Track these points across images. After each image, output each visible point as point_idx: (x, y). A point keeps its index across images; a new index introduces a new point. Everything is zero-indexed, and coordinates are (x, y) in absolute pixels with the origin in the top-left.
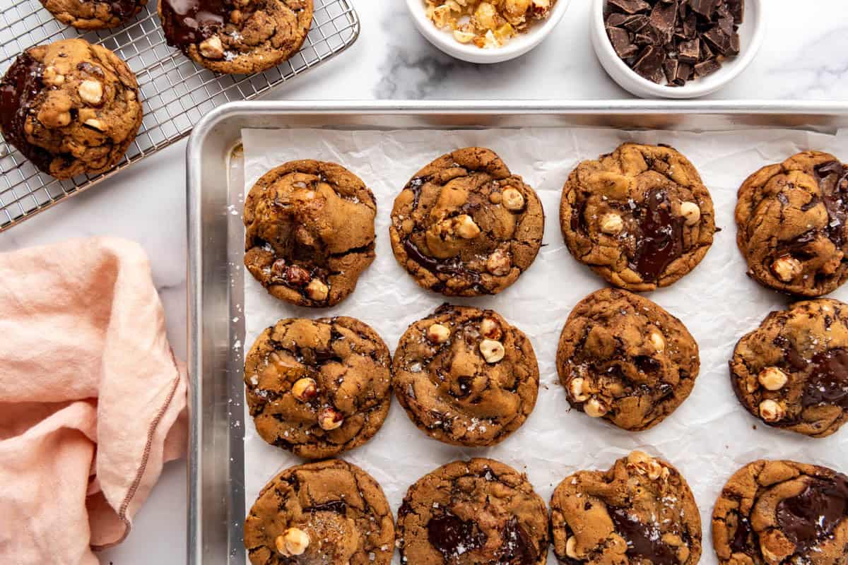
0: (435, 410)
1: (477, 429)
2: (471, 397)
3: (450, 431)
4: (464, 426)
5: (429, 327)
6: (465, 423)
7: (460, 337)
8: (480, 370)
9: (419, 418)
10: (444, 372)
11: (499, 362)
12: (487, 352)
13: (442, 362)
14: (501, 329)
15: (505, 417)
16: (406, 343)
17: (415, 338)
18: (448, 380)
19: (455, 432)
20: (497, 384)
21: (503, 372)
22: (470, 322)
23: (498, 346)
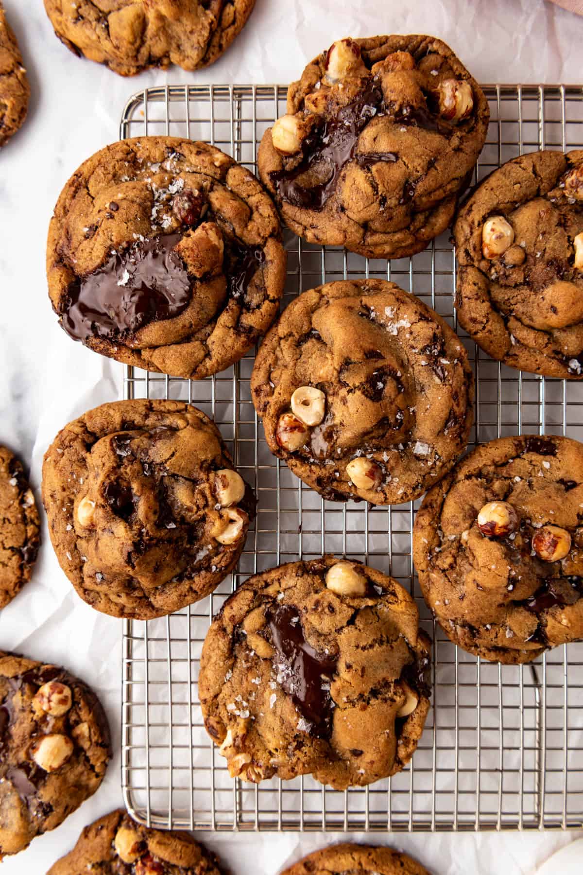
0: (437, 380)
1: (396, 318)
2: (380, 364)
3: (435, 339)
4: (411, 333)
5: (370, 490)
6: (408, 336)
7: (339, 451)
8: (343, 392)
9: (464, 384)
10: (392, 421)
11: (309, 384)
12: (317, 406)
13: (383, 436)
14: (277, 424)
15: (351, 308)
16: (414, 489)
17: (398, 488)
18: (393, 406)
19: (430, 333)
20: (333, 359)
21: (314, 368)
22: (312, 460)
23: (296, 404)
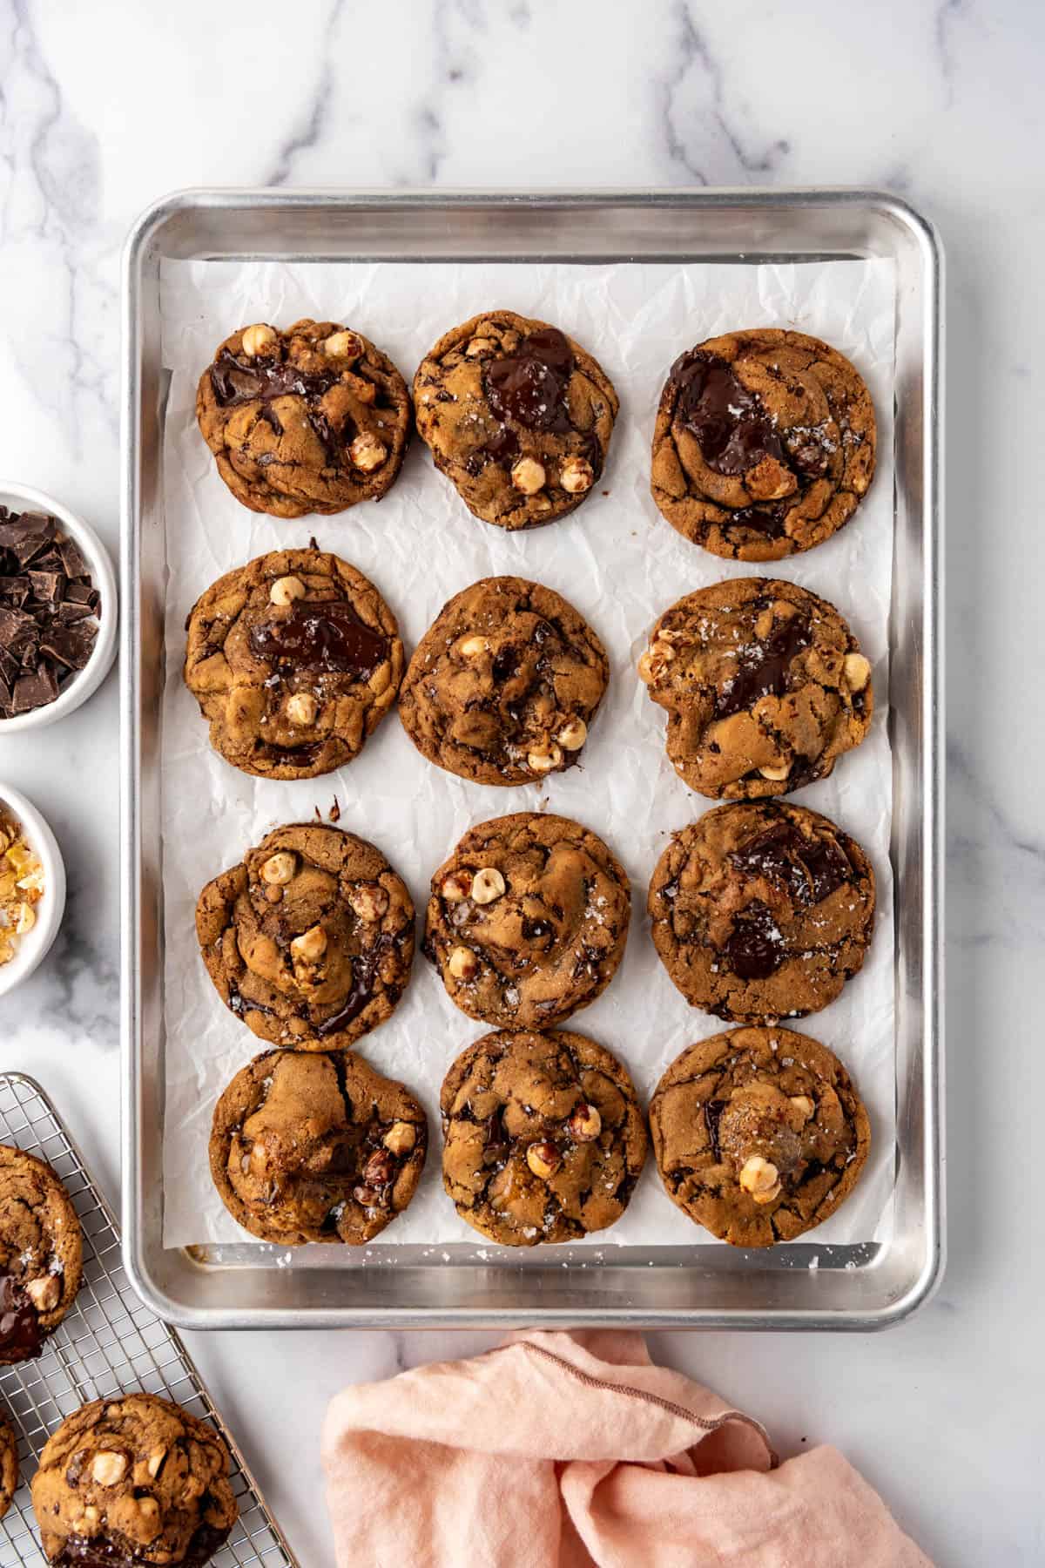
0: (571, 974)
1: (600, 910)
2: (553, 920)
3: (602, 951)
4: (595, 929)
5: (454, 977)
6: (591, 928)
7: (468, 933)
8: (514, 907)
9: (583, 996)
10: (518, 959)
11: (504, 876)
12: (490, 894)
13: (503, 960)
14: (457, 871)
16: (478, 1010)
17: (470, 997)
18: (529, 953)
19: (605, 943)
20: (534, 882)
21: (520, 871)
22: (447, 916)
23: (482, 876)
